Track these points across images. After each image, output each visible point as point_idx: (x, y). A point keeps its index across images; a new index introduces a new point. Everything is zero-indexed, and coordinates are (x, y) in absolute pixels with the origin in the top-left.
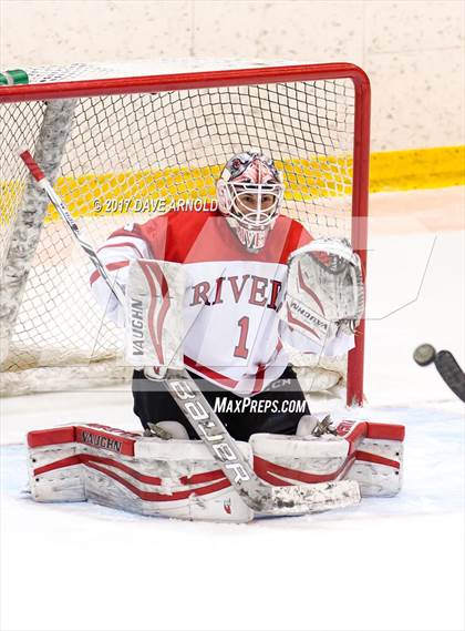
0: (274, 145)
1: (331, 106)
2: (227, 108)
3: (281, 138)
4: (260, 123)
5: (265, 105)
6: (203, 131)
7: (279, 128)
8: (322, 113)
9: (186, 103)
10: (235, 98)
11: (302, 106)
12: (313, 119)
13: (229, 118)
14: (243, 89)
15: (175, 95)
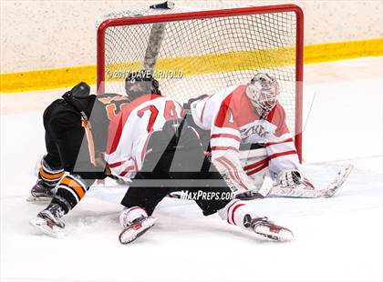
0: (259, 43)
1: (285, 25)
2: (237, 26)
3: (263, 40)
4: (252, 32)
5: (255, 24)
6: (227, 36)
7: (262, 35)
8: (280, 28)
9: (218, 23)
10: (241, 21)
11: (272, 25)
12: (277, 32)
13: (238, 30)
14: (245, 17)
15: (213, 19)
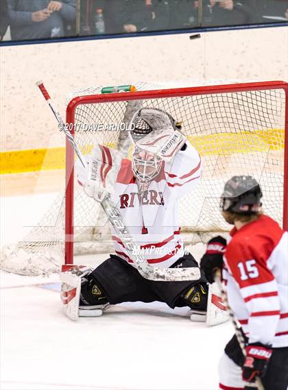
0: (245, 123)
1: (274, 103)
2: (221, 104)
3: (249, 119)
4: (238, 112)
5: (241, 102)
7: (248, 115)
8: (269, 107)
9: (200, 102)
10: (225, 99)
11: (259, 104)
12: (265, 110)
13: (222, 109)
14: (229, 94)
15: (194, 97)
